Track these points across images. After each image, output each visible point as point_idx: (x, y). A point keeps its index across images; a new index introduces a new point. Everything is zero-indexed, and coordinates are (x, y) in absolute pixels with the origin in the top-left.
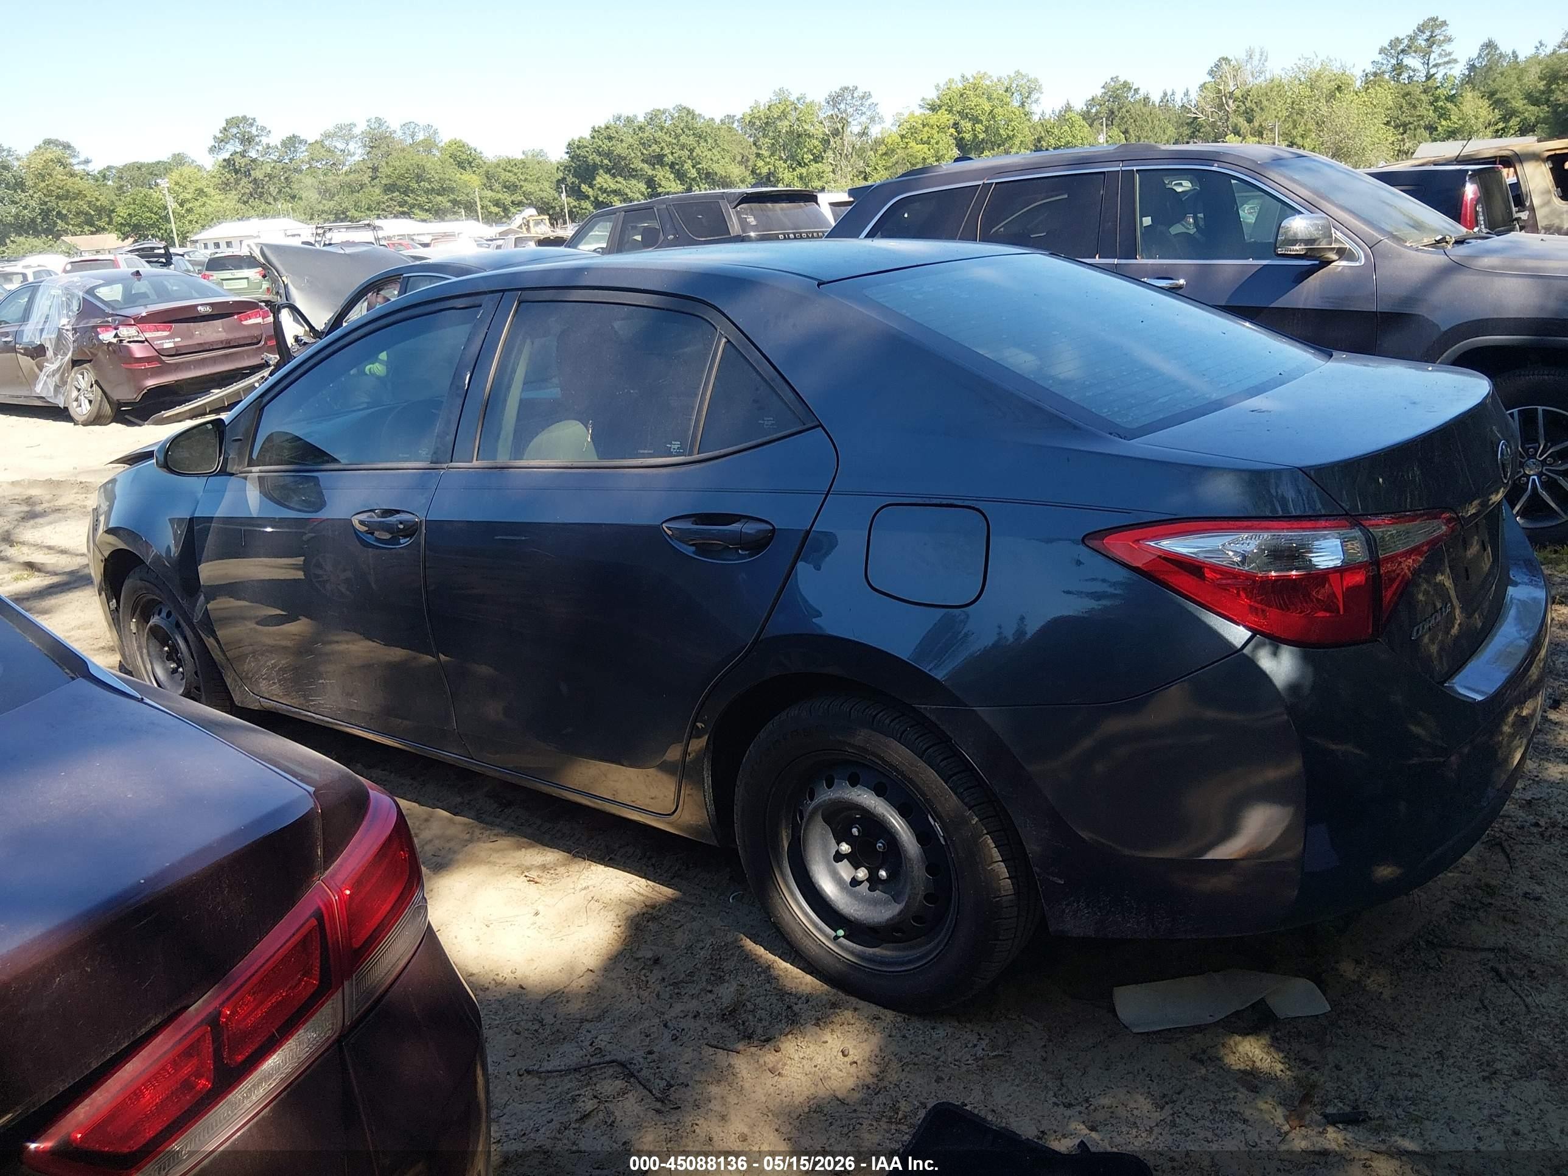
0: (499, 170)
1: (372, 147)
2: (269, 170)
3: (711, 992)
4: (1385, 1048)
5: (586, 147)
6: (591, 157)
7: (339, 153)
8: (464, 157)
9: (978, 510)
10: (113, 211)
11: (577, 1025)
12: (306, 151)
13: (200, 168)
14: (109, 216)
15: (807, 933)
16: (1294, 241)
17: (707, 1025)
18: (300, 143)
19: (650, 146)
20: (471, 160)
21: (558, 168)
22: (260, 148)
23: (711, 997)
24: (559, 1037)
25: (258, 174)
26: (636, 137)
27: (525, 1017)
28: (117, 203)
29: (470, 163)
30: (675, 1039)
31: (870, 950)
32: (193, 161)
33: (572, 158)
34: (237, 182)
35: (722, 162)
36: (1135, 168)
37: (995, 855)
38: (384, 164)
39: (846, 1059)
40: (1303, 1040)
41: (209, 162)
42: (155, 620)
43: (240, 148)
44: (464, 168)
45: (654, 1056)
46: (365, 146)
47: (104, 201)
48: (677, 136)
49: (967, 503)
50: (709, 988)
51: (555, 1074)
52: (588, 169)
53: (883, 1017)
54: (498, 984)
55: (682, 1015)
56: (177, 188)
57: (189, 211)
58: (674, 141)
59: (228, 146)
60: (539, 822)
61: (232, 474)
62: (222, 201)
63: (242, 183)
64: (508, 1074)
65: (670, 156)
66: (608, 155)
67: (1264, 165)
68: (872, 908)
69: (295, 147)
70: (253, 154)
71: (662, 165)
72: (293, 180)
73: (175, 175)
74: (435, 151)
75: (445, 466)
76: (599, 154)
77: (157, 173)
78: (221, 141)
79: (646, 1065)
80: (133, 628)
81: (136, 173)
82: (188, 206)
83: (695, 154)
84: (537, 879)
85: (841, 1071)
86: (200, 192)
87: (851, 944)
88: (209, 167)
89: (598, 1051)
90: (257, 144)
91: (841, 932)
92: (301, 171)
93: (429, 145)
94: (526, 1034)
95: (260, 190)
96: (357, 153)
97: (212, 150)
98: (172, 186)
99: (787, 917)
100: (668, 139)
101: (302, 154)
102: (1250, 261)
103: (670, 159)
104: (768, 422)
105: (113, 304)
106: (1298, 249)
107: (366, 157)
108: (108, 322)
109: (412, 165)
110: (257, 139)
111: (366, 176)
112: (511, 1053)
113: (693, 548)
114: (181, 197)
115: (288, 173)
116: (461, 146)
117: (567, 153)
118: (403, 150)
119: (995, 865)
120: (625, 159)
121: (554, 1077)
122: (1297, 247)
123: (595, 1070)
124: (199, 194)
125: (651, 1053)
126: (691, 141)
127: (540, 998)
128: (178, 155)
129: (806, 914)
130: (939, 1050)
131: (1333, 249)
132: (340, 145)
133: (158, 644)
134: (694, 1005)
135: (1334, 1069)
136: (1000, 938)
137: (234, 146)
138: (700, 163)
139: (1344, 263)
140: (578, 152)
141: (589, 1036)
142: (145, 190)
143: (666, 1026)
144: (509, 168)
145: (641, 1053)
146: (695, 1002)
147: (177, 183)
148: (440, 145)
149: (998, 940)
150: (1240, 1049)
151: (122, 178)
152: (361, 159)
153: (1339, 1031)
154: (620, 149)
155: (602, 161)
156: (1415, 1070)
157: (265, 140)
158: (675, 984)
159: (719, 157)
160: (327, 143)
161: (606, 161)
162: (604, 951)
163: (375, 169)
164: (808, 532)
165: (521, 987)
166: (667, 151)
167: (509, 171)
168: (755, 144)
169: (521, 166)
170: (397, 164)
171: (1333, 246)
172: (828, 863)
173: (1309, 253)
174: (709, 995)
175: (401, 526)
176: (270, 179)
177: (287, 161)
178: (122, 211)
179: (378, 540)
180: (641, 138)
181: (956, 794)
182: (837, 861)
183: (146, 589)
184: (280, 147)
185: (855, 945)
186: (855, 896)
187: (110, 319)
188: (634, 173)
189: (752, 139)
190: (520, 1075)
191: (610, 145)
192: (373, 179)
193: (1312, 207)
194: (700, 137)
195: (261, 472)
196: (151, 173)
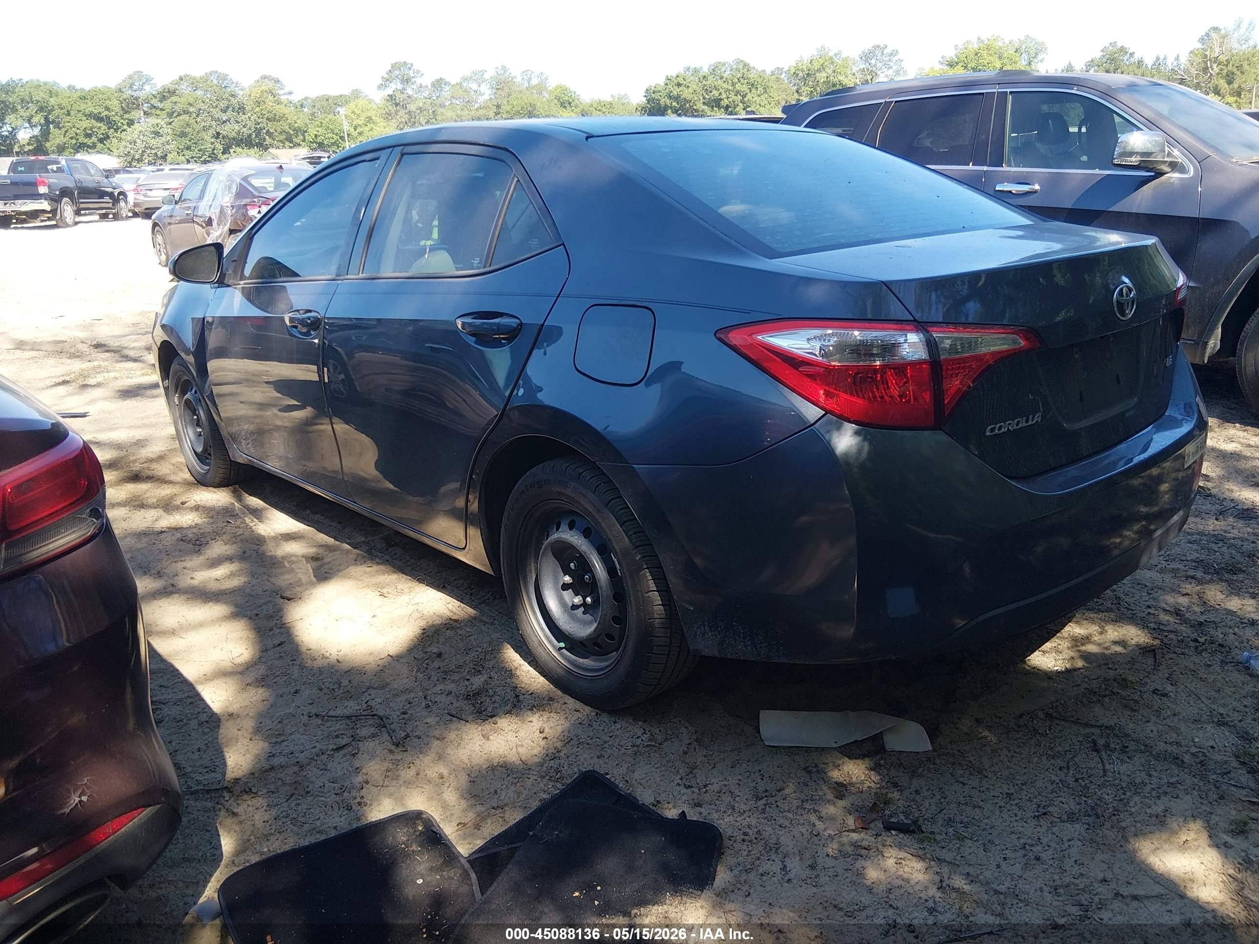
0: (592, 109)
1: (498, 89)
2: (421, 105)
3: (468, 680)
4: (964, 784)
5: (660, 92)
6: (663, 100)
7: (473, 93)
8: (566, 98)
9: (650, 309)
10: (306, 132)
11: (364, 690)
12: (449, 91)
13: (370, 101)
14: (303, 135)
15: (541, 643)
16: (1131, 154)
17: (454, 701)
18: (445, 84)
19: (711, 92)
20: (571, 100)
21: (637, 108)
22: (415, 87)
23: (467, 683)
24: (349, 696)
25: (412, 107)
26: (700, 84)
27: (330, 680)
28: (310, 126)
29: (570, 103)
30: (428, 706)
31: (581, 660)
32: (366, 96)
33: (648, 101)
34: (397, 112)
35: (768, 107)
36: (1009, 90)
37: (651, 586)
38: (505, 102)
39: (541, 735)
40: (902, 769)
41: (379, 97)
42: (188, 396)
43: (400, 87)
44: (565, 107)
45: (406, 716)
46: (492, 88)
47: (299, 123)
48: (733, 84)
49: (644, 304)
50: (468, 678)
51: (334, 719)
52: (660, 110)
53: (582, 711)
54: (324, 657)
55: (440, 692)
56: (352, 115)
57: (360, 134)
58: (731, 88)
59: (392, 85)
60: (408, 558)
61: (229, 286)
62: (385, 127)
63: (400, 114)
64: (303, 714)
65: (726, 100)
66: (677, 98)
67: (1118, 90)
68: (582, 626)
69: (441, 87)
70: (409, 91)
71: (719, 107)
72: (439, 113)
73: (352, 105)
74: (545, 94)
75: (342, 278)
76: (670, 97)
77: (340, 104)
78: (387, 81)
79: (397, 721)
80: (176, 400)
81: (325, 103)
82: (359, 130)
83: (746, 99)
84: (386, 595)
85: (533, 742)
86: (369, 119)
87: (569, 654)
88: (378, 101)
89: (369, 708)
90: (413, 84)
91: (562, 645)
92: (445, 106)
93: (540, 88)
94: (326, 691)
95: (413, 120)
96: (486, 93)
97: (380, 87)
98: (349, 114)
99: (529, 630)
100: (725, 86)
101: (446, 93)
102: (1097, 171)
103: (725, 102)
104: (535, 242)
105: (260, 189)
106: (1134, 160)
107: (493, 97)
108: (254, 202)
109: (526, 104)
110: (413, 80)
111: (491, 112)
112: (311, 702)
113: (474, 339)
114: (355, 123)
115: (435, 107)
116: (564, 89)
117: (645, 96)
118: (521, 92)
119: (651, 593)
120: (691, 101)
121: (332, 721)
122: (1133, 159)
123: (361, 719)
124: (368, 121)
125: (404, 713)
126: (745, 88)
127: (347, 670)
128: (356, 90)
129: (542, 629)
130: (611, 737)
131: (1165, 162)
132: (474, 86)
133: (191, 413)
134: (451, 687)
135: (914, 793)
136: (654, 652)
137: (396, 85)
138: (749, 107)
139: (1177, 175)
140: (653, 96)
141: (368, 698)
142: (331, 116)
143: (425, 698)
144: (600, 108)
145: (398, 713)
146: (453, 685)
147: (353, 112)
148: (549, 89)
149: (652, 653)
150: (845, 768)
151: (314, 106)
152: (489, 98)
153: (932, 766)
154: (686, 94)
155: (671, 104)
156: (981, 804)
157: (419, 81)
158: (445, 672)
159: (766, 102)
160: (464, 84)
161: (674, 104)
162: (405, 645)
163: (498, 107)
164: (542, 325)
165: (338, 661)
166: (724, 96)
167: (599, 111)
168: (797, 92)
169: (609, 106)
170: (515, 103)
171: (1166, 159)
172: (557, 591)
173: (1142, 165)
174: (466, 681)
175: (309, 321)
176: (421, 112)
177: (435, 98)
178: (312, 132)
179: (301, 333)
180: (705, 85)
181: (626, 535)
182: (564, 590)
183: (183, 372)
184: (430, 87)
185: (572, 655)
186: (573, 618)
187: (256, 200)
188: (695, 114)
189: (796, 88)
190: (310, 717)
191: (678, 90)
192: (496, 115)
193: (1152, 125)
194: (752, 86)
195: (245, 284)
196: (336, 104)
